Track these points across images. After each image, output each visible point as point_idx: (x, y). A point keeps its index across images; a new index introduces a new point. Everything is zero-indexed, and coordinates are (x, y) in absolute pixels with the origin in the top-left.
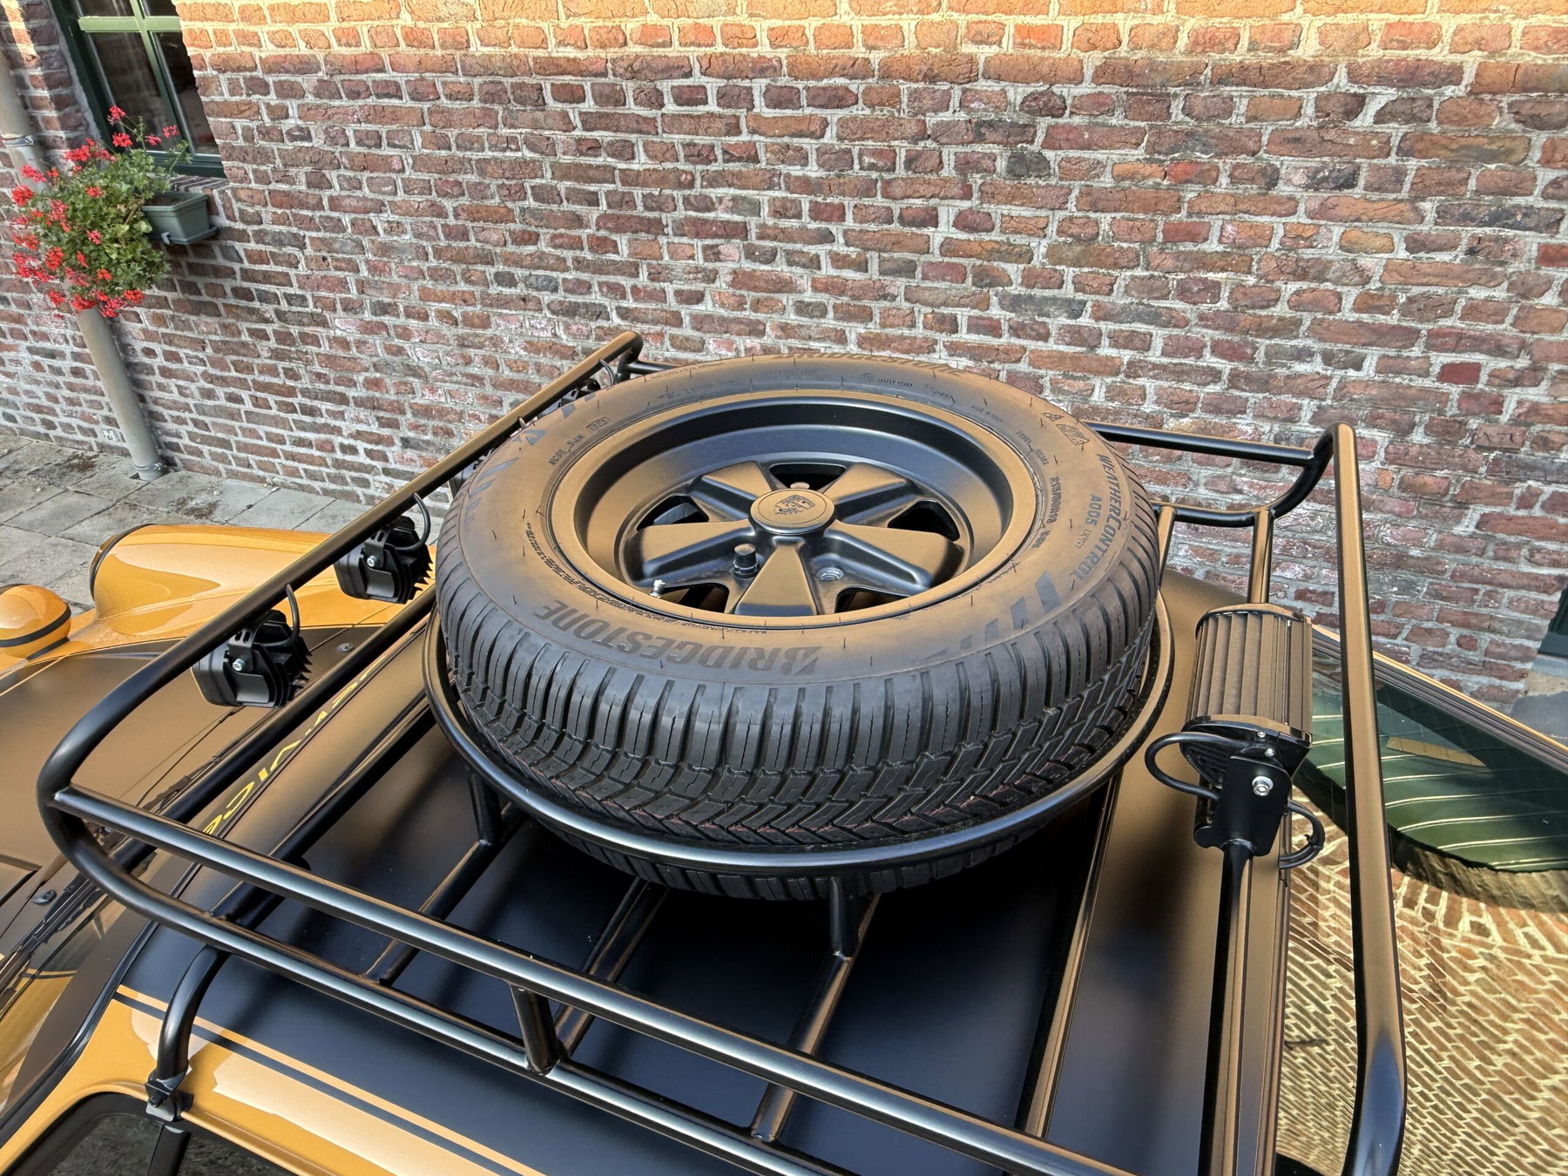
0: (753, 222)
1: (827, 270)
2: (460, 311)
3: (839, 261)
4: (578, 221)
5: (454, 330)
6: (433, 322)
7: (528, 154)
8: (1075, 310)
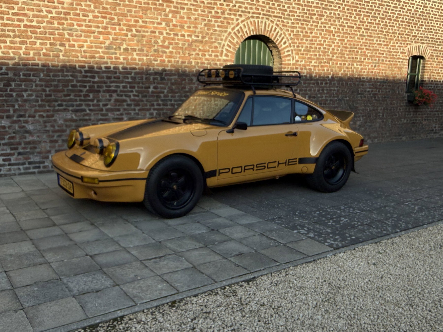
0: (119, 90)
1: (132, 97)
3: (135, 96)
4: (81, 91)
7: (71, 78)
8: (171, 101)
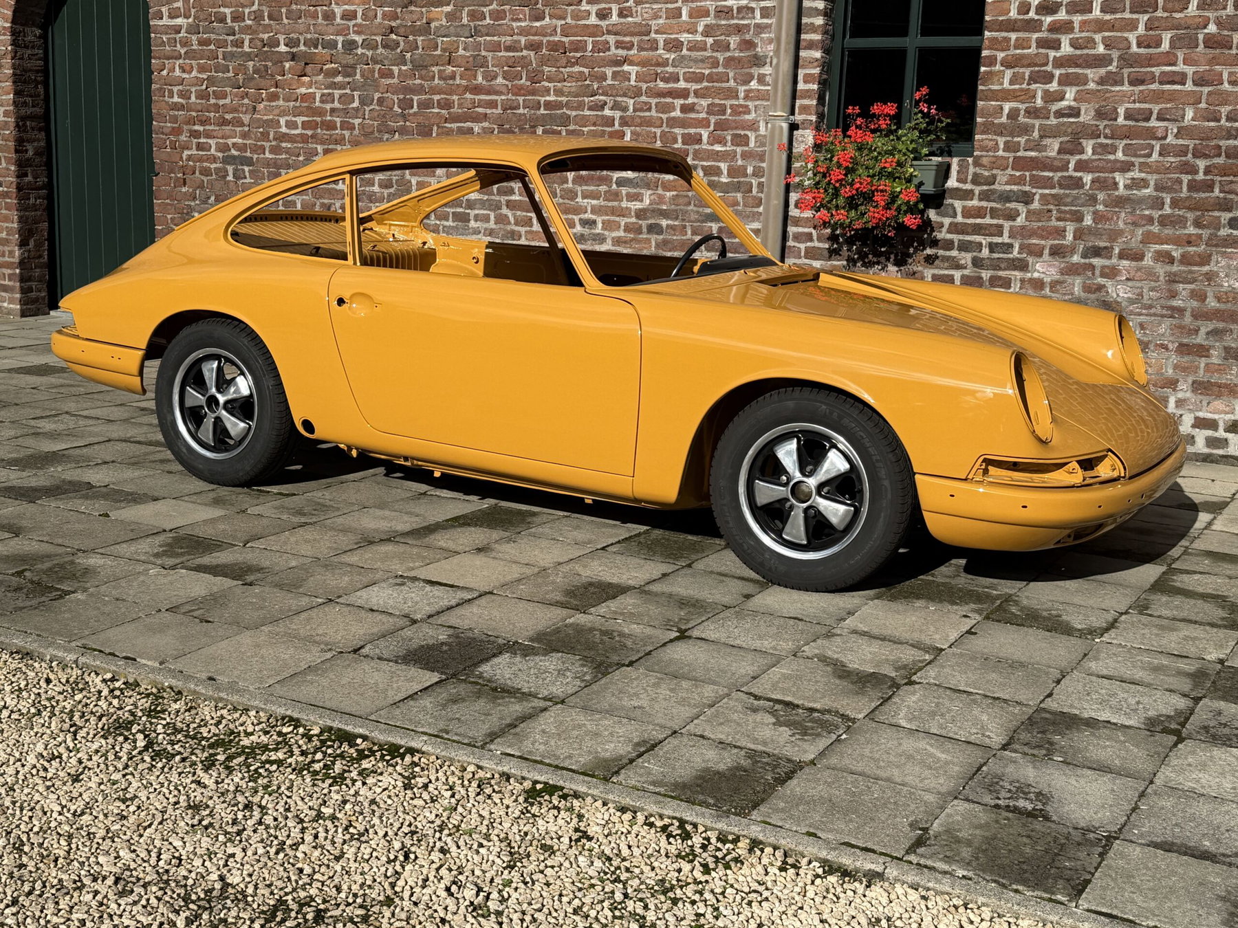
2: (1180, 251)
5: (1168, 268)
6: (1148, 261)
